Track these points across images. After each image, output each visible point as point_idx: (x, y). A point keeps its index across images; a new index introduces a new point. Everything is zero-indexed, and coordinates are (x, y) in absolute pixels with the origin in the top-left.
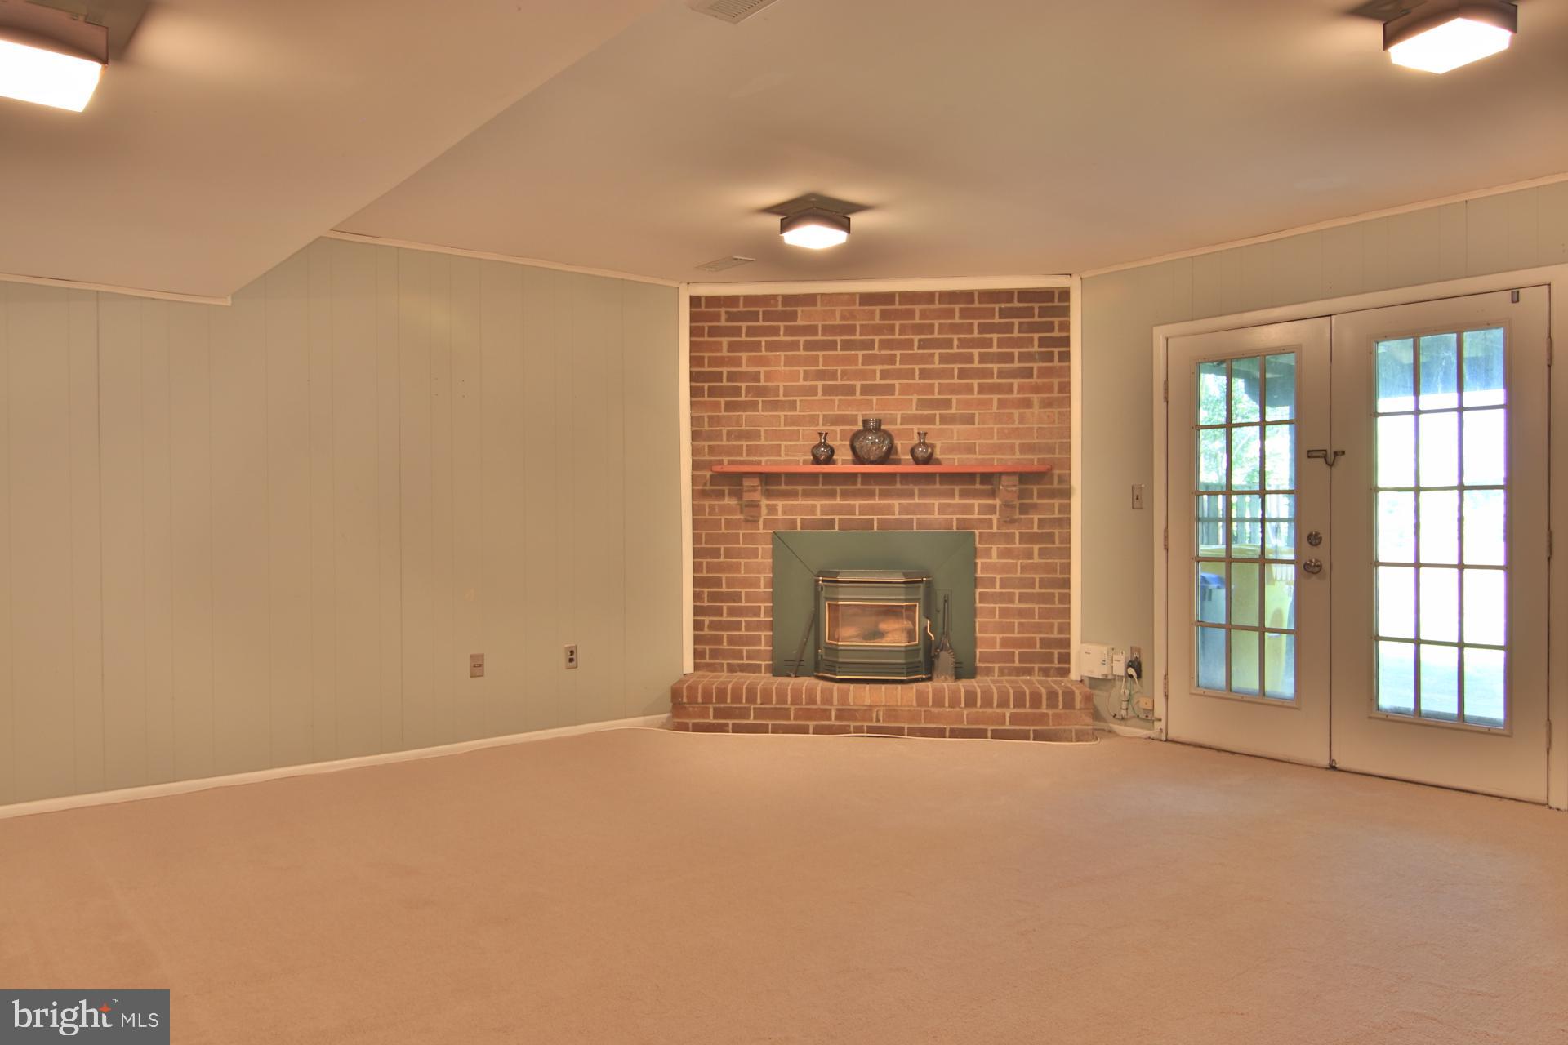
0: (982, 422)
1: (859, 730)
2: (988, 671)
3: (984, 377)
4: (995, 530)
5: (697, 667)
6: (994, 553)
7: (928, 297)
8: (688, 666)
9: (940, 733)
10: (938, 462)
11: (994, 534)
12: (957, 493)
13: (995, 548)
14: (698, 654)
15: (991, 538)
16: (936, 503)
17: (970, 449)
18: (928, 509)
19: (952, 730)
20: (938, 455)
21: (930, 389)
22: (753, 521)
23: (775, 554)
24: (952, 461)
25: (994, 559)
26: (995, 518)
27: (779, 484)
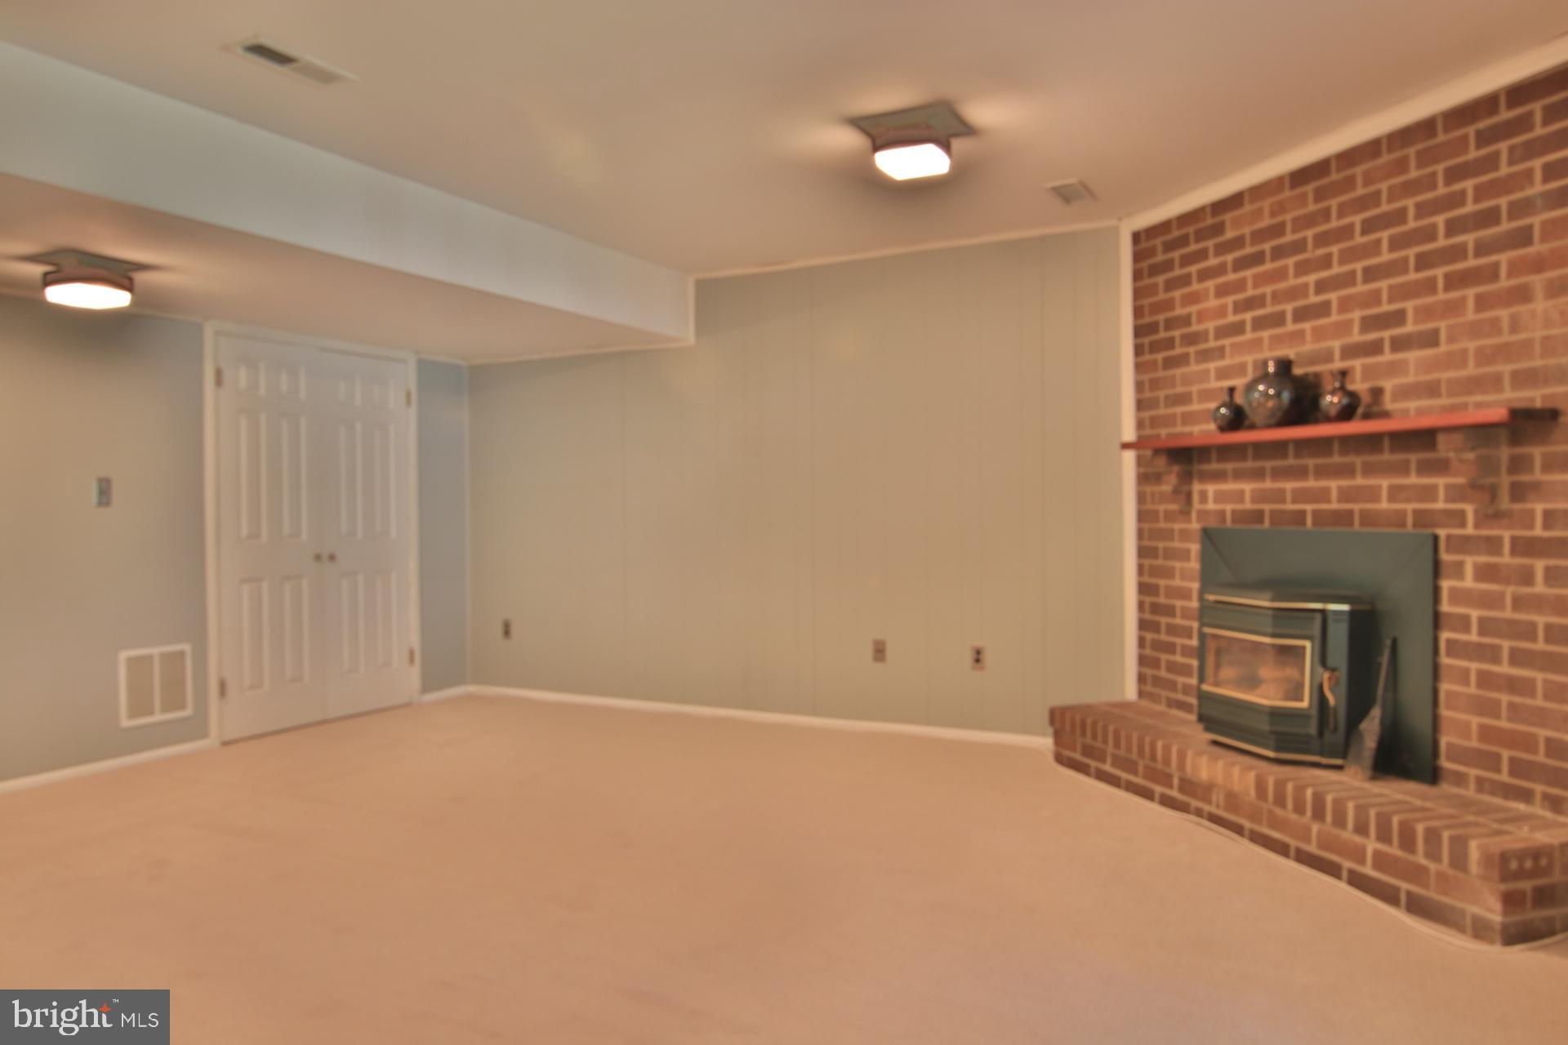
0: (1451, 339)
1: (1199, 813)
2: (1460, 779)
3: (1453, 261)
4: (1470, 530)
5: (1141, 694)
6: (1469, 571)
7: (1372, 148)
8: (1130, 692)
9: (1282, 849)
10: (1385, 415)
11: (1466, 539)
12: (1413, 466)
13: (1470, 562)
14: (1141, 679)
15: (1464, 545)
16: (1385, 483)
17: (1432, 390)
18: (1373, 494)
19: (1299, 851)
20: (1389, 404)
21: (1374, 298)
22: (1185, 513)
23: (1204, 558)
24: (1408, 413)
25: (1469, 582)
26: (1469, 509)
27: (1209, 461)
